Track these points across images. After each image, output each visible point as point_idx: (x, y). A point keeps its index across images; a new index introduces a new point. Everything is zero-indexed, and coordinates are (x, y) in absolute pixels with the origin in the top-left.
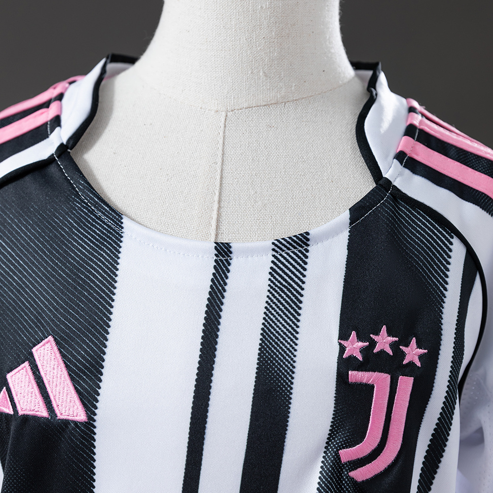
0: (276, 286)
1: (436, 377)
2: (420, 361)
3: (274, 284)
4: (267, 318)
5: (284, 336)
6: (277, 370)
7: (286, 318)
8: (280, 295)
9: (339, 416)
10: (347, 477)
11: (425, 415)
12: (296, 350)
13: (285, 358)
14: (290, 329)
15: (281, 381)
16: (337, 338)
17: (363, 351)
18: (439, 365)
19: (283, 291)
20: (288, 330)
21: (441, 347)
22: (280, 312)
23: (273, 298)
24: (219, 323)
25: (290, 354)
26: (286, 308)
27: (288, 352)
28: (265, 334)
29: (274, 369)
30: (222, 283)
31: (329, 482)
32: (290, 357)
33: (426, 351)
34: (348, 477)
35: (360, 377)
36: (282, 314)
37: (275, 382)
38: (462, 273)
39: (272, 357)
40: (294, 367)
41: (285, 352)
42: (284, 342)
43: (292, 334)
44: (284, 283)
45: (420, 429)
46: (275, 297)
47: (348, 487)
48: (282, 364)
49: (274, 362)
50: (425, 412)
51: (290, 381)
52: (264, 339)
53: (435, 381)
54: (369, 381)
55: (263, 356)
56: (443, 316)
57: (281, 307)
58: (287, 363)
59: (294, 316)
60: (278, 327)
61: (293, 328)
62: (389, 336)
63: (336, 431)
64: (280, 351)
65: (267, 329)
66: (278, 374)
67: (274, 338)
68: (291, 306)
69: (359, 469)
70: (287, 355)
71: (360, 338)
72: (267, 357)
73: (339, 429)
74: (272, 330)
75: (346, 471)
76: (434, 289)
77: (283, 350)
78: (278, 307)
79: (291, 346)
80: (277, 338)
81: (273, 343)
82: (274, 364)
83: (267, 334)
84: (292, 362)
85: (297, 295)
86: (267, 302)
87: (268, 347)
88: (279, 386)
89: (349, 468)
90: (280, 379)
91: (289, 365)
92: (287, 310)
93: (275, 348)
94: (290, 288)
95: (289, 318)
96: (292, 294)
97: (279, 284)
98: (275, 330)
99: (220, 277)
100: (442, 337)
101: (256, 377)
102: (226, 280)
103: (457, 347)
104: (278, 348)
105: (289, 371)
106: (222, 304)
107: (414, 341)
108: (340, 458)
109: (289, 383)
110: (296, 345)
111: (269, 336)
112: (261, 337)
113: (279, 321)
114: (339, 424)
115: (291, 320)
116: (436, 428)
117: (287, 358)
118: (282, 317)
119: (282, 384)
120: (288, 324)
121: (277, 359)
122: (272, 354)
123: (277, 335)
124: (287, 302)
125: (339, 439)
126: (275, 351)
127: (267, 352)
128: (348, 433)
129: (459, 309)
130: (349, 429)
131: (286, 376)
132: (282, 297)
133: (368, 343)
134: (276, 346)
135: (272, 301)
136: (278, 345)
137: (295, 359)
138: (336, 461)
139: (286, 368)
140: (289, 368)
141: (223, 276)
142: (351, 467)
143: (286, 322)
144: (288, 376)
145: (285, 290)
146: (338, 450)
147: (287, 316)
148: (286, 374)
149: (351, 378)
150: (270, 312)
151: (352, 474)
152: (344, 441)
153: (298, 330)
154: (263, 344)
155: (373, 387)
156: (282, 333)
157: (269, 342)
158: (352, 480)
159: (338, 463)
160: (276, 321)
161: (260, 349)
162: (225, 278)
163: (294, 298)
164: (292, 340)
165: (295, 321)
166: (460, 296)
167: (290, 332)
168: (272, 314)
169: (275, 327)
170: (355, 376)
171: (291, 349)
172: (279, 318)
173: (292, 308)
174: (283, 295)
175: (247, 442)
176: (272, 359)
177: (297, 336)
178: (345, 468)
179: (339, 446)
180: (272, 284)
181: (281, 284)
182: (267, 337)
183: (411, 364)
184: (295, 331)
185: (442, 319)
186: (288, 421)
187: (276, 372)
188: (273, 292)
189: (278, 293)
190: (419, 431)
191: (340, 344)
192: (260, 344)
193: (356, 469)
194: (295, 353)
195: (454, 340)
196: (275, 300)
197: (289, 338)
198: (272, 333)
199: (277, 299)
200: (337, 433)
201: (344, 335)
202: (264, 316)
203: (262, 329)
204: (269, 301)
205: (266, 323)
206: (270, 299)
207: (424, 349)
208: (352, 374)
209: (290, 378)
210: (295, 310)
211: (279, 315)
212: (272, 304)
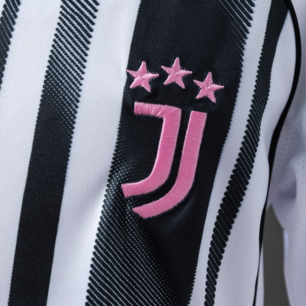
0: (68, 13)
1: (233, 115)
2: (215, 97)
3: (66, 11)
4: (56, 45)
5: (72, 64)
6: (62, 98)
7: (75, 46)
8: (71, 23)
9: (122, 148)
10: (130, 213)
11: (222, 154)
12: (82, 79)
13: (70, 86)
14: (78, 57)
15: (65, 109)
16: (126, 68)
17: (152, 82)
18: (237, 103)
19: (74, 19)
20: (76, 58)
21: (241, 84)
22: (70, 40)
23: (63, 25)
24: (8, 49)
25: (76, 82)
26: (76, 36)
27: (74, 80)
28: (52, 61)
29: (58, 97)
30: (14, 9)
31: (110, 216)
32: (75, 85)
33: (222, 87)
34: (132, 212)
35: (147, 108)
36: (71, 41)
37: (59, 110)
38: (269, 9)
39: (58, 84)
40: (79, 96)
41: (71, 80)
42: (71, 70)
43: (80, 62)
44: (76, 10)
45: (217, 169)
46: (66, 24)
47: (131, 223)
48: (67, 92)
49: (59, 90)
50: (222, 151)
51: (74, 110)
52: (51, 67)
53: (232, 119)
54: (157, 114)
55: (49, 83)
56: (244, 52)
57: (71, 34)
58: (72, 91)
59: (83, 44)
60: (66, 54)
61: (81, 56)
62: (183, 69)
63: (119, 164)
64: (67, 79)
65: (55, 56)
66: (62, 103)
67: (61, 65)
68: (81, 34)
69: (144, 206)
70: (73, 83)
71: (150, 69)
72: (52, 84)
73: (122, 162)
74: (60, 58)
75: (130, 206)
76: (236, 24)
77: (69, 78)
78: (68, 35)
79: (78, 74)
80: (64, 65)
81: (60, 71)
82: (59, 92)
83: (55, 61)
84: (77, 91)
85: (88, 23)
86: (57, 29)
87: (54, 74)
88: (63, 115)
89: (132, 203)
90: (64, 107)
91: (74, 94)
92: (77, 37)
93: (62, 76)
94: (82, 16)
95: (78, 46)
96: (84, 21)
97: (70, 12)
98: (63, 57)
99: (12, 3)
100: (242, 74)
101: (40, 105)
102: (18, 6)
103: (259, 86)
104: (65, 76)
105: (73, 99)
106: (12, 30)
107: (209, 75)
108: (123, 192)
109: (73, 112)
110: (83, 73)
111: (57, 64)
112: (49, 64)
113: (67, 48)
114: (122, 157)
115: (80, 48)
116: (234, 170)
117: (73, 86)
118: (71, 45)
119: (66, 113)
120: (77, 52)
121: (63, 87)
122: (58, 82)
123: (64, 63)
124: (77, 29)
125: (122, 173)
126: (61, 79)
127: (53, 79)
128: (131, 166)
129: (263, 46)
130: (133, 162)
131: (71, 104)
132: (73, 25)
133: (158, 74)
134: (62, 73)
135: (62, 28)
136: (65, 73)
137: (81, 87)
138: (118, 195)
139: (71, 97)
140: (74, 97)
141: (16, 2)
142: (136, 203)
143: (75, 49)
144: (72, 105)
145: (77, 17)
146: (120, 184)
147: (76, 44)
148: (70, 102)
149: (137, 109)
150: (60, 39)
151: (136, 210)
152: (127, 174)
153: (86, 58)
154: (50, 72)
155: (161, 120)
156: (69, 61)
157: (56, 69)
158: (137, 217)
159: (120, 198)
160: (65, 49)
161: (46, 77)
162: (17, 5)
163: (85, 26)
164: (79, 68)
165: (84, 49)
166: (266, 33)
167: (78, 60)
168: (62, 42)
169: (63, 54)
170: (141, 107)
171: (77, 77)
172: (68, 46)
173: (83, 36)
174: (74, 22)
175: (29, 171)
176: (57, 87)
177: (85, 64)
178: (128, 203)
179: (122, 180)
180: (63, 12)
181: (73, 11)
182: (54, 64)
183: (205, 99)
184: (83, 59)
185: (243, 55)
186: (69, 151)
187: (61, 100)
188: (65, 19)
189: (69, 21)
190: (216, 172)
191: (128, 74)
192: (47, 72)
193: (141, 204)
194: (82, 82)
195: (257, 79)
196: (65, 28)
197: (77, 66)
198: (59, 60)
199: (68, 27)
200: (121, 166)
201: (133, 65)
202: (53, 43)
203: (51, 56)
204: (60, 28)
205: (55, 51)
206: (60, 26)
207: (221, 85)
208: (137, 106)
209: (74, 107)
210: (85, 38)
211: (69, 43)
212: (62, 31)
